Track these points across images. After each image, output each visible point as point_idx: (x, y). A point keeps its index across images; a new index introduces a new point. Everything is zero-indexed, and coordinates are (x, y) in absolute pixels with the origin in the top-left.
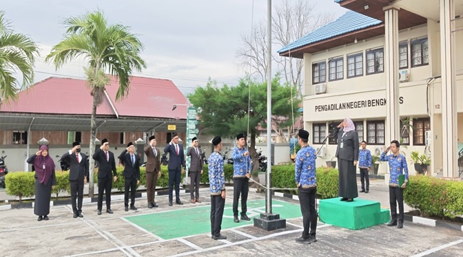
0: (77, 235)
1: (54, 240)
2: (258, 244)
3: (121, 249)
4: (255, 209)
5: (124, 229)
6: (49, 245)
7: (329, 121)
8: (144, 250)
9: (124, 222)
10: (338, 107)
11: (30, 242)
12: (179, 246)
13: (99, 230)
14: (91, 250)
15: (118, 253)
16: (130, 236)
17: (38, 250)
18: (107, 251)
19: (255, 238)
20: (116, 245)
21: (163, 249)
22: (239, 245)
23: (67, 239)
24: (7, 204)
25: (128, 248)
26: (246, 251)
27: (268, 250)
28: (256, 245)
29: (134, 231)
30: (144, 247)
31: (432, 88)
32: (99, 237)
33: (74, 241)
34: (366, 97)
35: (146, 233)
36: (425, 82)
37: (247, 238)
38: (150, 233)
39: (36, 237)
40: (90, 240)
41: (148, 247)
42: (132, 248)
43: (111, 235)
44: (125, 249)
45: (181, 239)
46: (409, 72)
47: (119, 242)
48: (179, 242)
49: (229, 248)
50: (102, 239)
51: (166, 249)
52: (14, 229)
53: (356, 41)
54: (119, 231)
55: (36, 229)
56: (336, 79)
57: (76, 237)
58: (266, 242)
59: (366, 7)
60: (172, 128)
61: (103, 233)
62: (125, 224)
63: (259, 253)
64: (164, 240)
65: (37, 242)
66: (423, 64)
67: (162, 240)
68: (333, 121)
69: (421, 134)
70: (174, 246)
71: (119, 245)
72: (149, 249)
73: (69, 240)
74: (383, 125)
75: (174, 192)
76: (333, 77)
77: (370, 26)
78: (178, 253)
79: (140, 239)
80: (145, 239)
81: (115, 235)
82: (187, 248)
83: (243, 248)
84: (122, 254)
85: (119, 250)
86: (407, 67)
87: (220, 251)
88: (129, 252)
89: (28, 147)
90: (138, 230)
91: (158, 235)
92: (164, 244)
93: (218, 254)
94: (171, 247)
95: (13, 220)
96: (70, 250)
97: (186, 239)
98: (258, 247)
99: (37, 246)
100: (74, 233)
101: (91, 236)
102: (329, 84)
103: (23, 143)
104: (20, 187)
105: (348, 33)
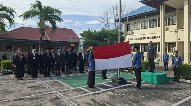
0: (33, 86)
1: (22, 88)
2: (117, 90)
3: (54, 92)
4: (110, 75)
5: (54, 83)
6: (19, 90)
7: (134, 44)
8: (65, 93)
9: (54, 80)
10: (138, 39)
11: (10, 89)
12: (81, 91)
13: (43, 83)
14: (40, 93)
15: (53, 94)
16: (57, 86)
17: (14, 93)
18: (47, 93)
19: (114, 88)
20: (52, 91)
21: (74, 92)
22: (108, 91)
23: (28, 88)
24: (1, 72)
25: (57, 92)
26: (112, 93)
27: (122, 93)
28: (116, 90)
29: (59, 84)
30: (65, 92)
31: (177, 33)
32: (43, 87)
33: (31, 89)
34: (149, 36)
35: (65, 85)
36: (174, 31)
37: (111, 88)
38: (67, 85)
39: (13, 87)
40: (39, 88)
41: (66, 91)
42: (59, 92)
43: (49, 86)
44: (56, 92)
45: (81, 88)
46: (167, 27)
47: (53, 89)
48: (80, 89)
49: (104, 92)
50: (45, 88)
51: (75, 92)
52: (3, 83)
53: (145, 17)
54: (52, 84)
55: (14, 83)
56: (137, 30)
57: (32, 87)
58: (119, 89)
59: (153, 4)
60: (72, 45)
61: (45, 85)
62: (54, 81)
63: (118, 94)
64: (73, 88)
65: (14, 89)
66: (173, 24)
67: (72, 88)
68: (135, 44)
69: (172, 49)
70: (78, 91)
71: (53, 91)
72: (67, 92)
73: (29, 88)
74: (156, 45)
75: (74, 68)
76: (136, 29)
77: (152, 11)
78: (81, 94)
79: (62, 88)
80: (65, 87)
81: (51, 86)
82: (85, 92)
83: (110, 92)
84: (54, 95)
85: (53, 93)
86: (166, 25)
87: (100, 94)
88: (58, 94)
89: (12, 51)
90: (61, 83)
91: (70, 86)
92: (74, 90)
93: (100, 95)
94: (77, 91)
95: (4, 79)
96: (29, 93)
97: (83, 88)
98: (117, 92)
99: (13, 91)
100: (31, 85)
101: (40, 86)
102: (134, 31)
103: (11, 50)
104: (8, 66)
105: (143, 13)
